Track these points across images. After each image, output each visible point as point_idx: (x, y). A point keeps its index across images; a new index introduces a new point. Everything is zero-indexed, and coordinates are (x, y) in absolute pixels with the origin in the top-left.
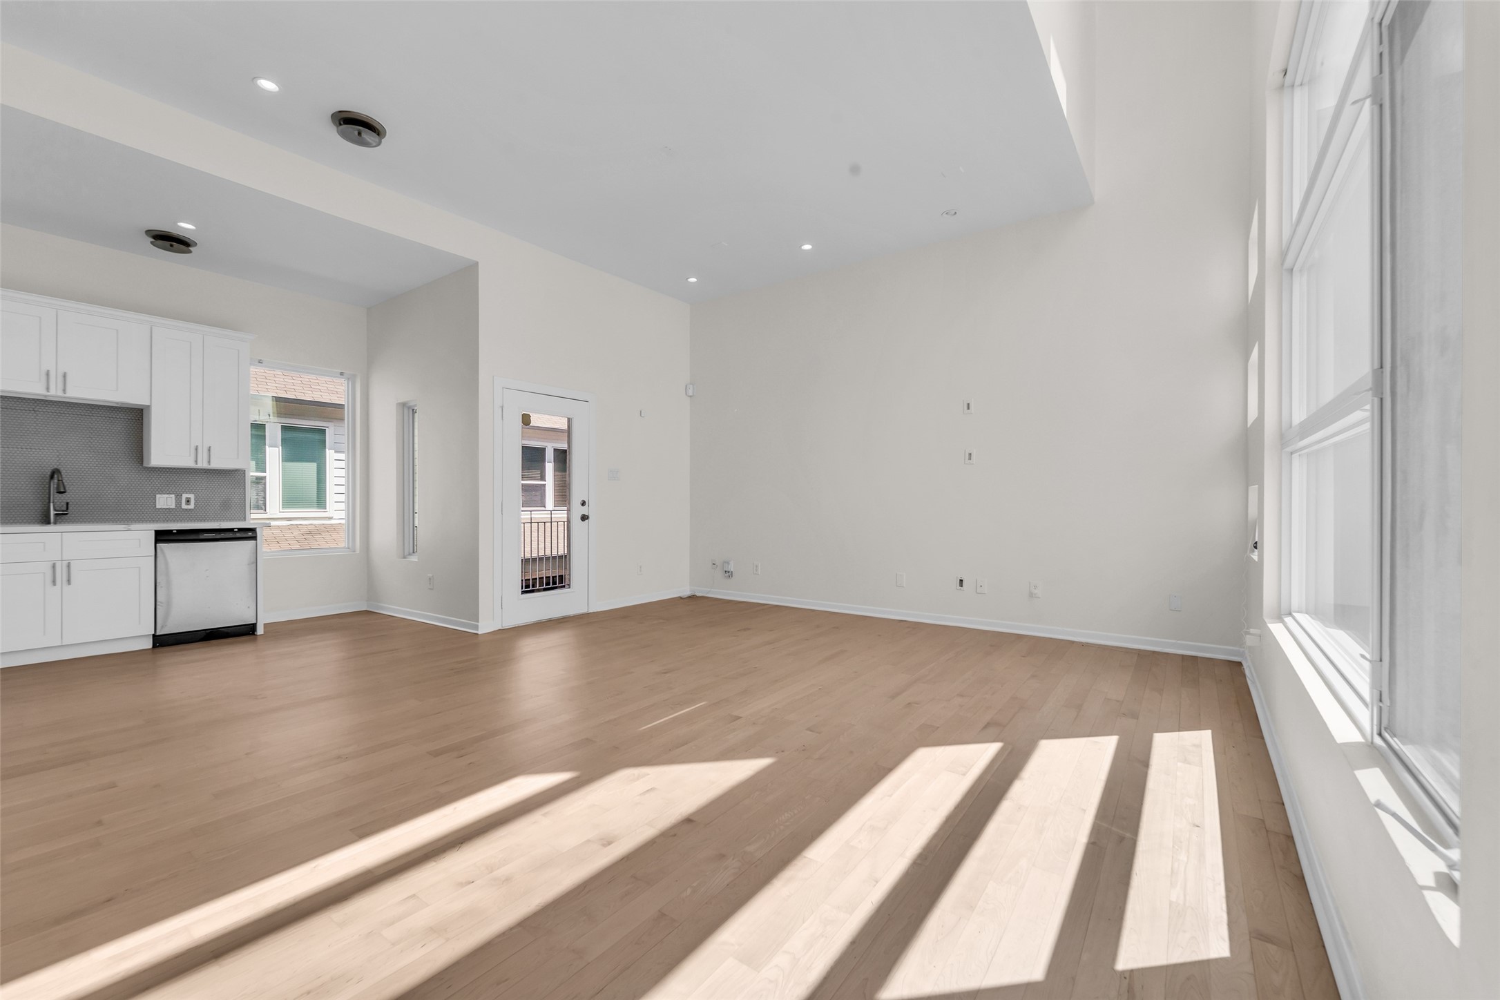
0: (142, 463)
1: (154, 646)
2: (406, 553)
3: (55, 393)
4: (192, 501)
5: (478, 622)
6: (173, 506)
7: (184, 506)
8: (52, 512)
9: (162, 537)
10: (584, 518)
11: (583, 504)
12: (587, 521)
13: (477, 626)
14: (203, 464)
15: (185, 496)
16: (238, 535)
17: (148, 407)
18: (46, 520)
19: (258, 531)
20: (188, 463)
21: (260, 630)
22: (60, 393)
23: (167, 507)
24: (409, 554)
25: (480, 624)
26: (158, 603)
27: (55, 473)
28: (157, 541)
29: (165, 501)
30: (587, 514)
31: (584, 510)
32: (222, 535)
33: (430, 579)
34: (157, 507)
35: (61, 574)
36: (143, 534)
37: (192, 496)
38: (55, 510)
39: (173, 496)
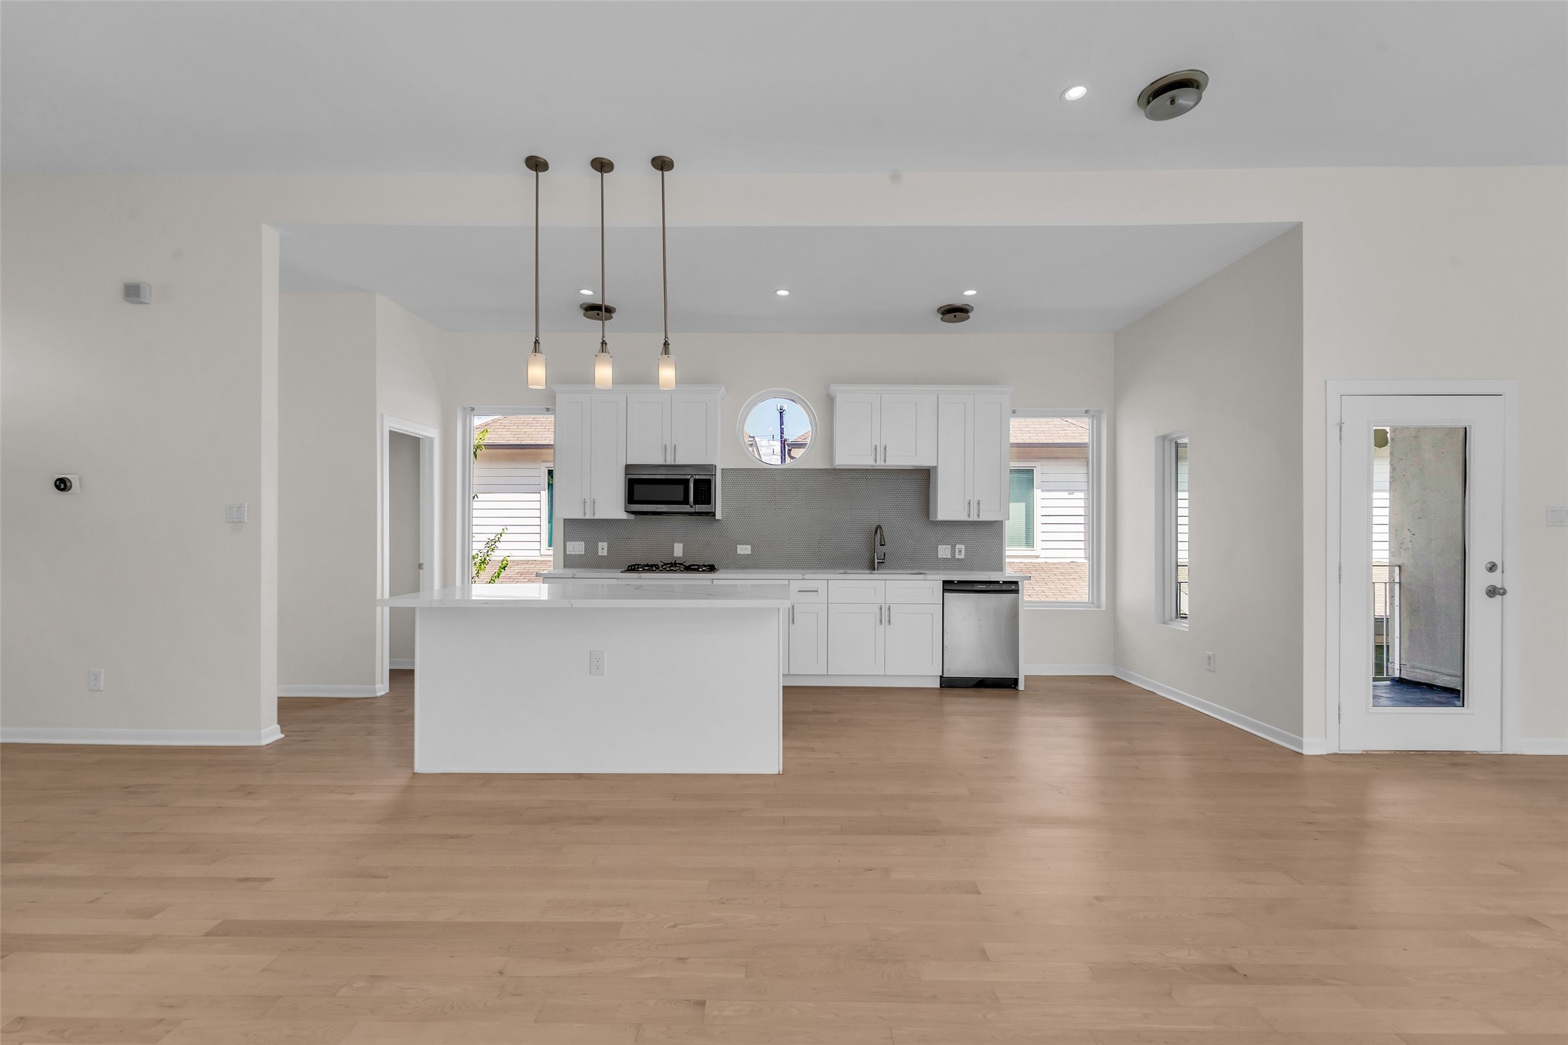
0: (928, 518)
1: (941, 686)
2: (1167, 617)
3: (880, 464)
4: (963, 552)
5: (1302, 736)
6: (949, 557)
7: (957, 556)
8: (876, 561)
9: (949, 586)
10: (1492, 592)
11: (1492, 568)
12: (1498, 597)
13: (1302, 742)
14: (974, 518)
15: (958, 546)
16: (1004, 587)
17: (935, 468)
18: (872, 567)
19: (1020, 583)
20: (963, 517)
21: (1021, 686)
22: (883, 463)
23: (946, 557)
24: (1171, 620)
25: (1306, 740)
26: (945, 648)
27: (879, 527)
28: (945, 590)
29: (944, 551)
30: (1499, 586)
31: (1495, 579)
32: (992, 587)
33: (1209, 658)
34: (939, 557)
35: (885, 615)
36: (932, 584)
37: (963, 547)
38: (878, 559)
39: (949, 546)
